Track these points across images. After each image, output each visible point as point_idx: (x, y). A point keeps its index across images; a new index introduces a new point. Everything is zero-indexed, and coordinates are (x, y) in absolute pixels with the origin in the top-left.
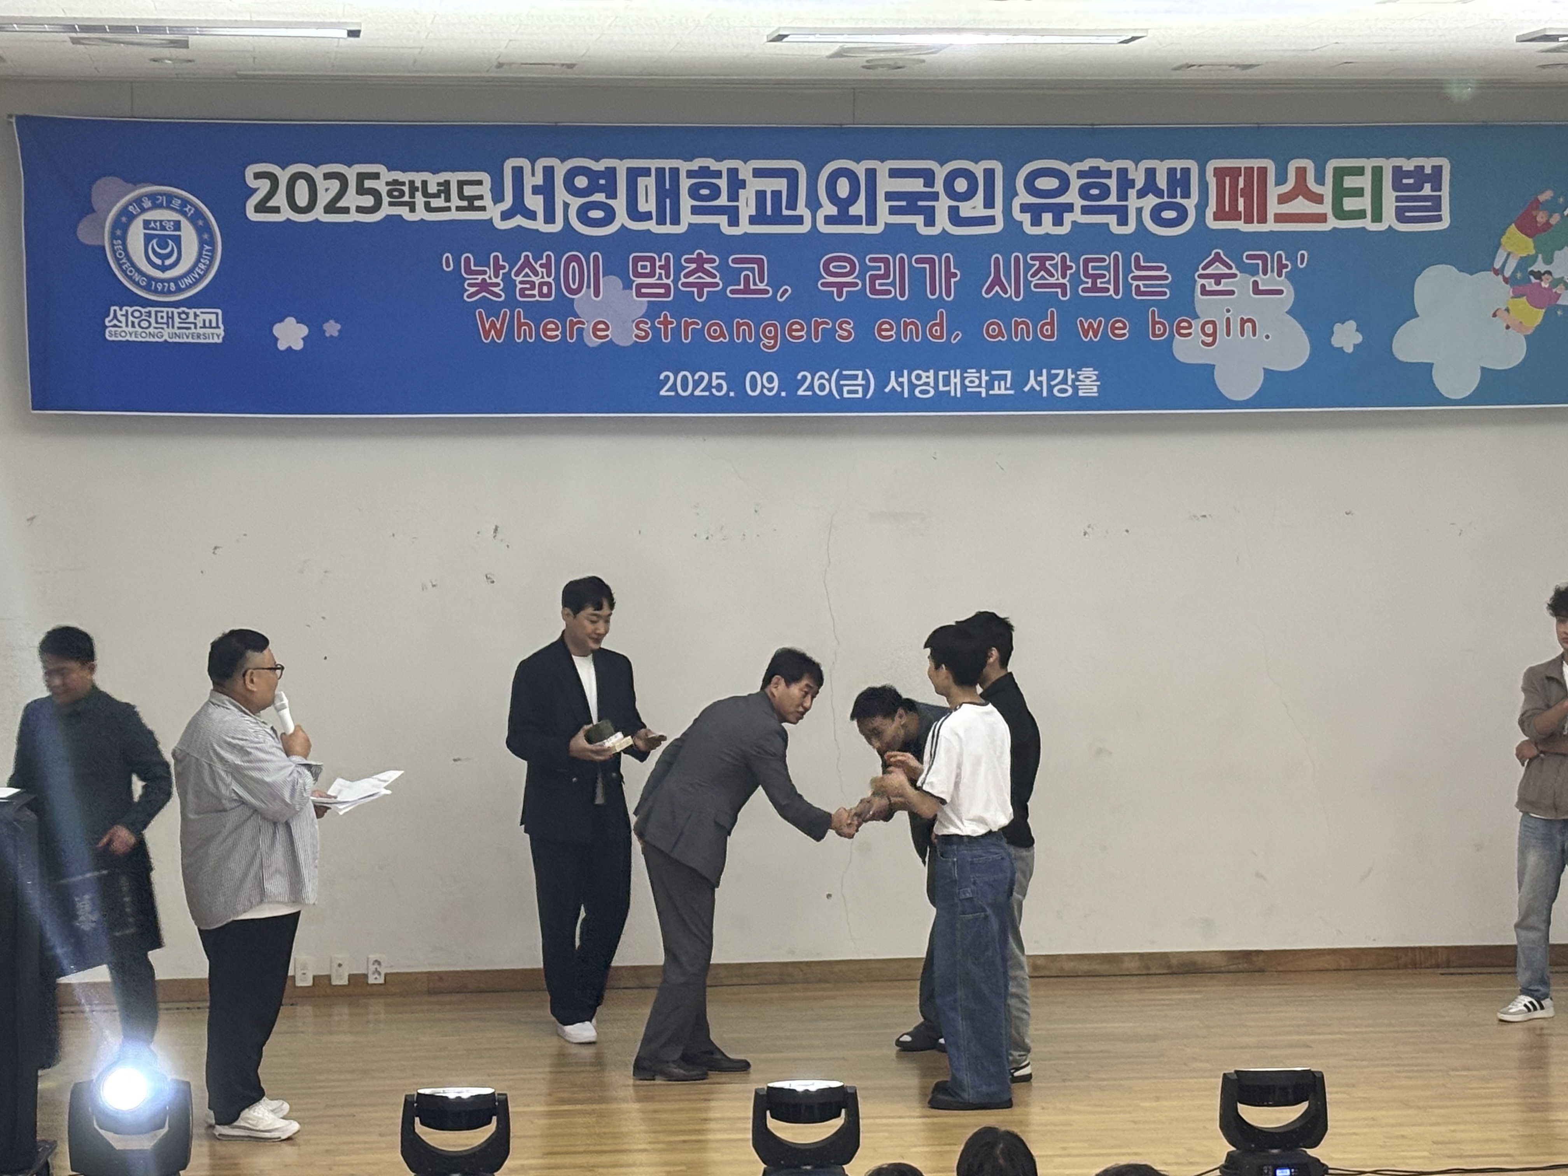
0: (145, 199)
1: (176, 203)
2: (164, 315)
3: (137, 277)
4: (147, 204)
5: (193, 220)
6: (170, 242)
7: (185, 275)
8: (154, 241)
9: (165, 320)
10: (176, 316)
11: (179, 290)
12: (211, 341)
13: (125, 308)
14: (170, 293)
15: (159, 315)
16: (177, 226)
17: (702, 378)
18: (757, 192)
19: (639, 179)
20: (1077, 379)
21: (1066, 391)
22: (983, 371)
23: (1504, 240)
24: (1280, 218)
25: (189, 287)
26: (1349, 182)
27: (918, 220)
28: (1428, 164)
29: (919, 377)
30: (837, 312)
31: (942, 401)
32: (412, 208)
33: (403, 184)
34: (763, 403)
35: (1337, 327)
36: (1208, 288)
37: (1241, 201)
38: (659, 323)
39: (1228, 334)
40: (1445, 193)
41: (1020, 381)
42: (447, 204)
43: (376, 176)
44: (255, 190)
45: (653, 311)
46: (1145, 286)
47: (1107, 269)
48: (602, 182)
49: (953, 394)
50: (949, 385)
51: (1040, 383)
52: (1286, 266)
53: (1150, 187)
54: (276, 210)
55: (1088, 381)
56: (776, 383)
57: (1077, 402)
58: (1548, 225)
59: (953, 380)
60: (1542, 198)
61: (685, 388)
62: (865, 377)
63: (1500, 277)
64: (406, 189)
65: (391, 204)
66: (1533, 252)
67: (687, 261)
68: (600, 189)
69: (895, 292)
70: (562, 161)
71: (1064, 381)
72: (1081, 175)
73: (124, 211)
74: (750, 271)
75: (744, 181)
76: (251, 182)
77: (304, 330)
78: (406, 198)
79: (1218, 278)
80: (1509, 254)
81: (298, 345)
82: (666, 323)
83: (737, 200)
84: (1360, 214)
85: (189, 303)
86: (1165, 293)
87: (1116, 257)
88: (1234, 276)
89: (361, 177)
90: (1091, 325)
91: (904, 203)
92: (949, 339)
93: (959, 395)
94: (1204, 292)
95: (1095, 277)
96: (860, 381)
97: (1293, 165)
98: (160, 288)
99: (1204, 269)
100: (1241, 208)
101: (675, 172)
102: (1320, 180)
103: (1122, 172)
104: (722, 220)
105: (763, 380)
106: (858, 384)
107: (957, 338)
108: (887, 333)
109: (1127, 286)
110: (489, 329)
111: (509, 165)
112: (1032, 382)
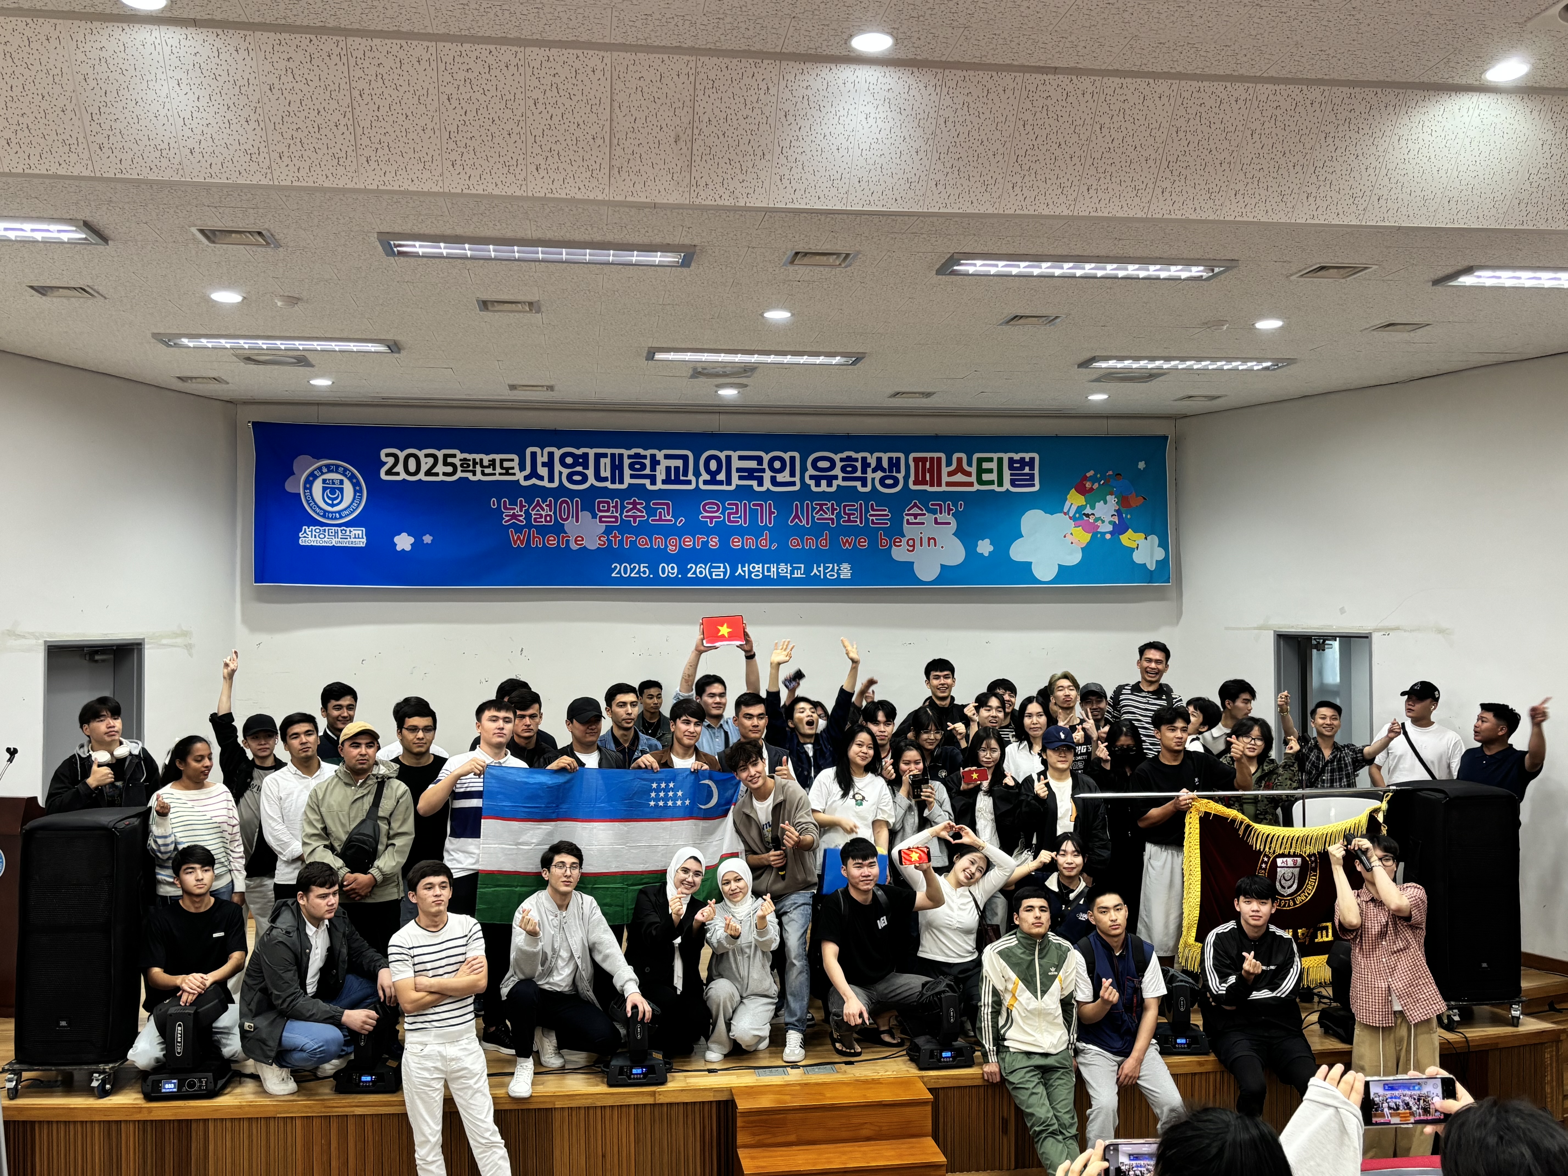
0: (323, 467)
1: (341, 469)
2: (333, 531)
3: (318, 510)
4: (325, 470)
5: (350, 479)
6: (337, 491)
7: (345, 509)
8: (328, 491)
9: (333, 534)
10: (339, 531)
11: (341, 517)
12: (359, 546)
13: (311, 527)
14: (336, 519)
15: (330, 531)
16: (341, 482)
17: (635, 567)
18: (666, 467)
19: (601, 459)
20: (839, 569)
21: (833, 575)
22: (789, 565)
23: (1068, 497)
24: (948, 484)
25: (347, 516)
26: (985, 465)
27: (754, 483)
28: (1027, 456)
29: (754, 568)
30: (709, 532)
31: (766, 580)
32: (474, 474)
33: (469, 460)
34: (668, 581)
35: (980, 542)
36: (910, 521)
37: (928, 475)
38: (612, 537)
40: (1036, 472)
41: (808, 570)
42: (494, 472)
43: (454, 456)
44: (385, 463)
45: (608, 531)
46: (877, 519)
47: (856, 510)
48: (581, 460)
49: (772, 577)
50: (770, 572)
51: (819, 571)
52: (952, 510)
53: (879, 467)
54: (398, 474)
55: (845, 570)
56: (676, 570)
57: (839, 581)
58: (1092, 489)
59: (772, 569)
60: (1088, 475)
61: (625, 572)
62: (725, 567)
63: (1067, 516)
64: (471, 463)
65: (462, 471)
66: (1084, 503)
67: (627, 503)
68: (580, 464)
69: (741, 522)
70: (559, 449)
71: (833, 570)
72: (842, 460)
73: (311, 474)
74: (662, 510)
75: (659, 461)
76: (383, 458)
77: (412, 540)
78: (471, 468)
79: (916, 516)
80: (1071, 504)
81: (408, 548)
82: (615, 537)
83: (655, 471)
84: (991, 482)
85: (347, 524)
86: (887, 524)
87: (861, 504)
88: (924, 515)
89: (446, 456)
90: (847, 540)
91: (746, 474)
92: (770, 546)
93: (775, 577)
94: (908, 523)
95: (849, 515)
96: (722, 569)
97: (955, 456)
98: (330, 517)
99: (908, 510)
100: (928, 478)
101: (621, 456)
102: (970, 464)
103: (864, 459)
104: (647, 482)
105: (668, 568)
106: (720, 571)
107: (774, 546)
108: (736, 543)
109: (867, 519)
110: (517, 540)
111: (529, 451)
112: (815, 571)
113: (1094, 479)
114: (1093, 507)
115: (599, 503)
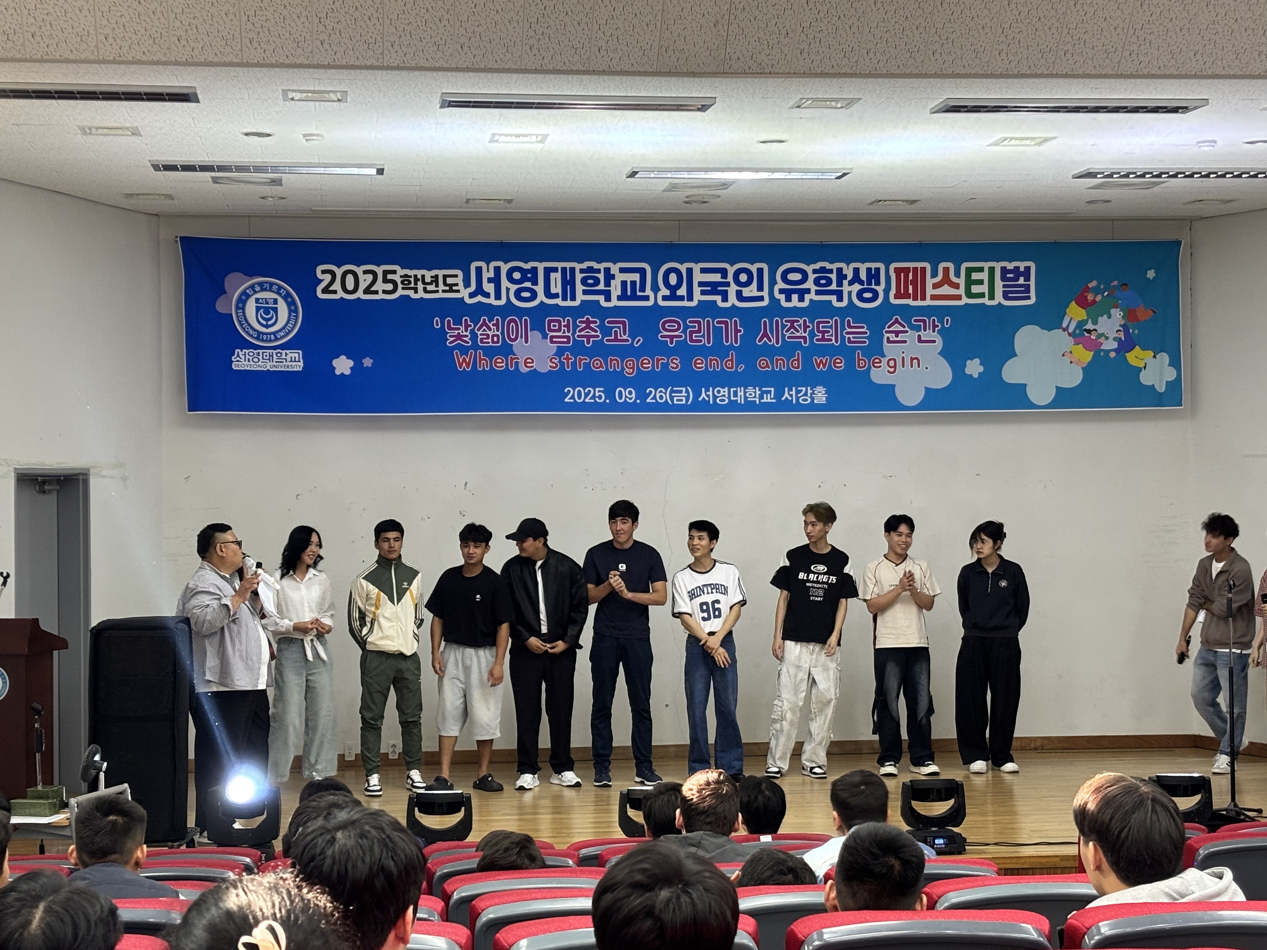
0: (256, 286)
1: (275, 288)
2: (268, 354)
3: (251, 332)
4: (258, 288)
5: (285, 298)
6: (271, 311)
7: (280, 331)
8: (262, 311)
9: (268, 358)
10: (274, 355)
11: (277, 339)
12: (295, 369)
13: (244, 351)
14: (271, 341)
15: (265, 354)
16: (275, 302)
17: (590, 391)
18: (622, 282)
19: (551, 274)
20: (813, 393)
21: (807, 400)
22: (757, 388)
23: (1067, 310)
24: (933, 297)
25: (282, 338)
26: (975, 276)
27: (718, 298)
28: (1022, 265)
29: (719, 392)
30: (669, 353)
31: (733, 406)
32: (416, 291)
33: (410, 277)
34: (626, 407)
35: (969, 362)
36: (891, 339)
37: (911, 287)
38: (564, 359)
39: (903, 366)
40: (1032, 283)
41: (779, 394)
42: (437, 289)
43: (394, 272)
44: (321, 281)
45: (560, 352)
46: (853, 338)
47: (831, 327)
48: (529, 275)
49: (739, 402)
50: (737, 396)
51: (791, 396)
52: (938, 326)
53: (856, 278)
54: (335, 292)
55: (820, 395)
56: (634, 395)
57: (813, 407)
58: (1094, 302)
59: (739, 394)
60: (1090, 285)
61: (579, 397)
62: (687, 391)
63: (1066, 332)
64: (412, 280)
65: (403, 289)
66: (1085, 318)
67: (580, 322)
68: (528, 280)
69: (704, 341)
70: (505, 263)
71: (806, 394)
72: (815, 271)
73: (244, 293)
74: (618, 329)
75: (614, 275)
76: (319, 275)
77: (351, 363)
78: (412, 285)
79: (897, 333)
80: (1071, 319)
81: (348, 372)
82: (568, 359)
83: (610, 286)
84: (982, 295)
85: (283, 347)
86: (865, 342)
87: (836, 321)
88: (907, 332)
89: (385, 273)
90: (821, 361)
91: (709, 288)
92: (737, 368)
93: (743, 402)
94: (889, 341)
95: (823, 333)
96: (684, 394)
97: (942, 266)
98: (265, 339)
99: (889, 327)
100: (911, 291)
101: (573, 270)
102: (958, 275)
103: (840, 270)
104: (601, 298)
105: (626, 393)
106: (683, 396)
107: (742, 368)
108: (700, 365)
109: (843, 338)
110: (463, 363)
111: (474, 265)
112: (786, 395)
113: (1097, 291)
114: (1095, 323)
115: (550, 322)
